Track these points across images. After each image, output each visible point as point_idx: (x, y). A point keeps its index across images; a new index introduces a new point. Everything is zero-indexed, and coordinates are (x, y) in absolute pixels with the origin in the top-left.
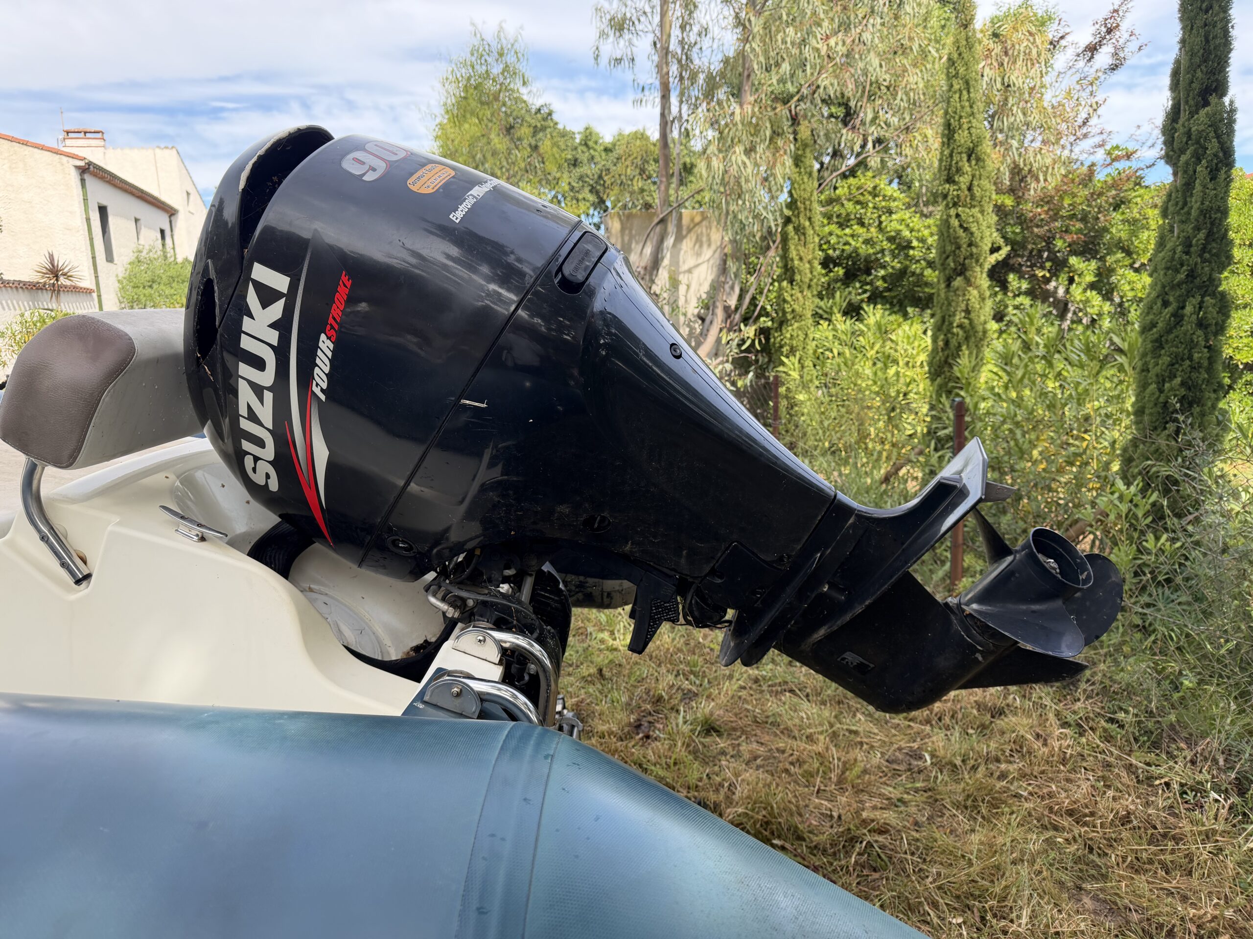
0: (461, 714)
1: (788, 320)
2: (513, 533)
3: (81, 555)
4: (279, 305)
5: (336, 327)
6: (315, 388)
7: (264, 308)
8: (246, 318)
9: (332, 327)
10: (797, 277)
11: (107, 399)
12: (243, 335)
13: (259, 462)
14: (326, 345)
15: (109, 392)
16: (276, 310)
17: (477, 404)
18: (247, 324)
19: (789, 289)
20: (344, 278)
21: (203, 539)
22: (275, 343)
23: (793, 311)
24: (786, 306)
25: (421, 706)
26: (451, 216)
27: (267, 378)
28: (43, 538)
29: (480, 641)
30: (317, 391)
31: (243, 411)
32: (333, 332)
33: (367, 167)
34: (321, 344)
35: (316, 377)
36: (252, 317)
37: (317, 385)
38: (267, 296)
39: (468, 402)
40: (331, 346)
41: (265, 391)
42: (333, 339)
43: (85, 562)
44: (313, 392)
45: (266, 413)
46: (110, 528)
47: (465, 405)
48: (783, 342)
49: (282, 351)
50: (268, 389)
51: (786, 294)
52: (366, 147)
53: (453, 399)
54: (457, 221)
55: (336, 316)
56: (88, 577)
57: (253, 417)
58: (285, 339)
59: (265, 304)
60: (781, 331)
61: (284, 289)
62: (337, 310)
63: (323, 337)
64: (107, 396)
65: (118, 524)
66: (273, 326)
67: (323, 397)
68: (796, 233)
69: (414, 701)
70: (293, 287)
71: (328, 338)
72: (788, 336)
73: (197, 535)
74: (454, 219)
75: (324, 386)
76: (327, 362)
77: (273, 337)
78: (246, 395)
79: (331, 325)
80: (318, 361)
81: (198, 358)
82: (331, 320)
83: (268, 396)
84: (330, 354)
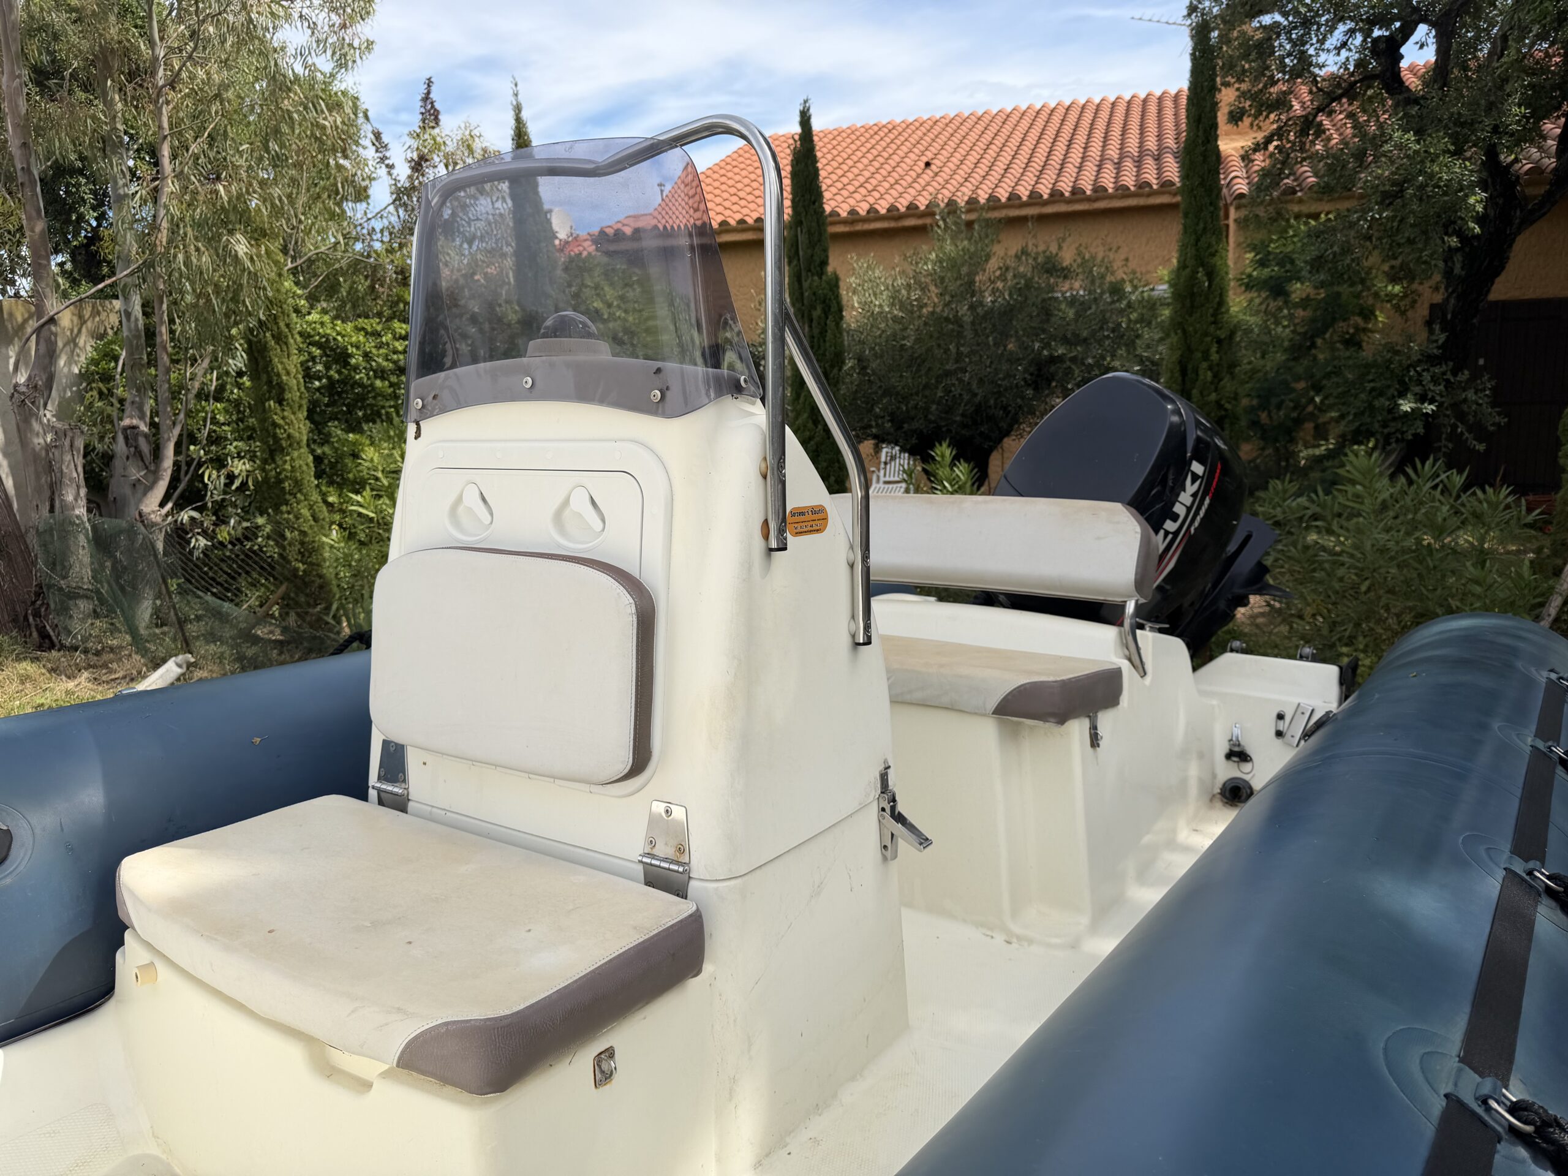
1: (283, 449)
4: (1198, 483)
8: (1182, 492)
10: (287, 396)
19: (278, 411)
22: (1189, 505)
23: (289, 436)
24: (278, 431)
36: (1185, 492)
48: (282, 476)
50: (1172, 533)
51: (275, 417)
60: (274, 461)
66: (1192, 495)
68: (277, 343)
72: (288, 467)
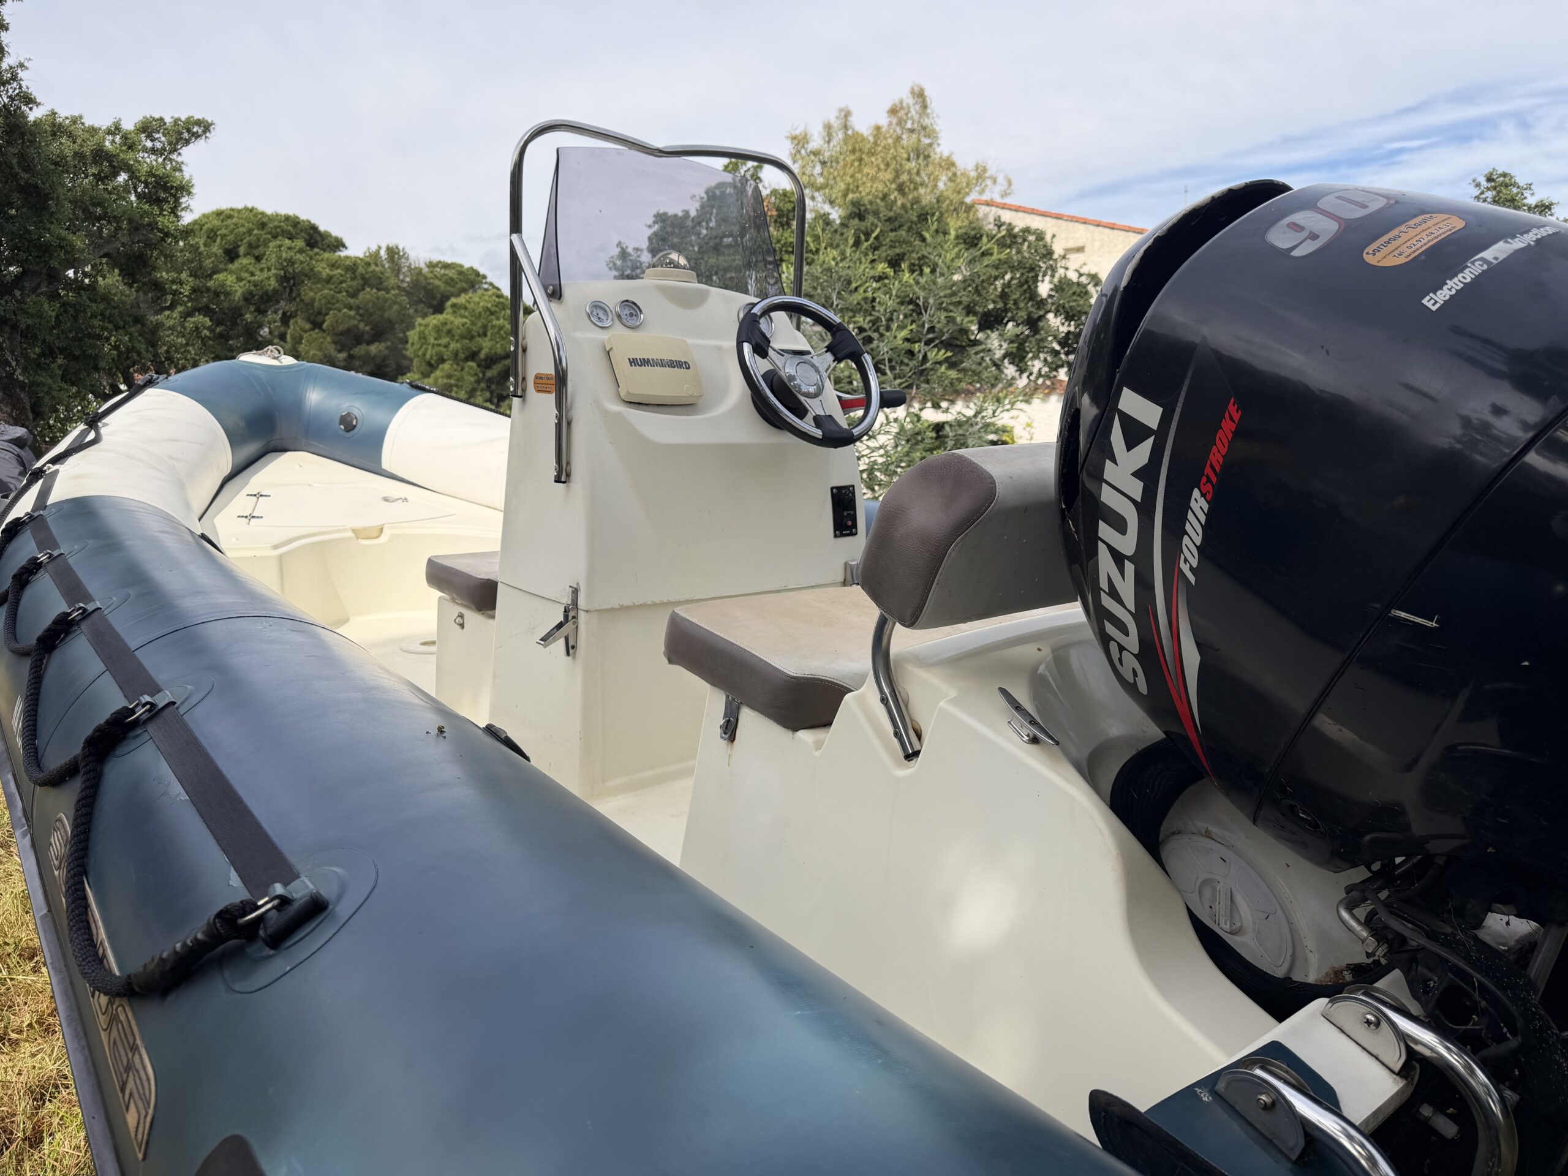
0: (1270, 1142)
2: (1490, 850)
3: (917, 727)
4: (1147, 445)
5: (1214, 479)
6: (1182, 565)
7: (1129, 450)
8: (1108, 463)
9: (1209, 480)
11: (953, 554)
12: (1104, 485)
13: (1124, 652)
14: (1199, 504)
15: (955, 546)
16: (1143, 452)
17: (1419, 620)
18: (1110, 471)
20: (1232, 408)
21: (1034, 740)
22: (1139, 499)
25: (1206, 1098)
26: (1425, 301)
27: (1127, 544)
28: (884, 700)
29: (1368, 1022)
30: (1185, 568)
31: (1104, 584)
32: (1209, 487)
33: (1305, 234)
34: (1193, 504)
35: (1184, 549)
36: (1114, 461)
37: (1186, 560)
38: (1135, 433)
39: (1403, 614)
40: (1206, 507)
41: (1126, 562)
42: (1209, 497)
43: (919, 737)
44: (1180, 570)
45: (1127, 588)
46: (941, 704)
47: (1398, 619)
49: (1145, 508)
50: (1129, 558)
52: (1319, 204)
53: (1378, 606)
54: (1434, 308)
55: (1215, 464)
56: (916, 754)
57: (1114, 594)
58: (1149, 493)
59: (1130, 445)
61: (1154, 425)
62: (1217, 456)
63: (1196, 493)
64: (953, 549)
65: (953, 701)
66: (1137, 474)
67: (1192, 579)
69: (1198, 1084)
70: (1165, 420)
71: (1203, 495)
73: (1028, 735)
74: (1429, 305)
75: (1195, 563)
76: (1199, 530)
77: (1136, 489)
78: (1105, 564)
79: (1208, 476)
80: (1188, 527)
81: (1063, 510)
82: (1208, 470)
83: (1129, 568)
84: (1203, 519)
